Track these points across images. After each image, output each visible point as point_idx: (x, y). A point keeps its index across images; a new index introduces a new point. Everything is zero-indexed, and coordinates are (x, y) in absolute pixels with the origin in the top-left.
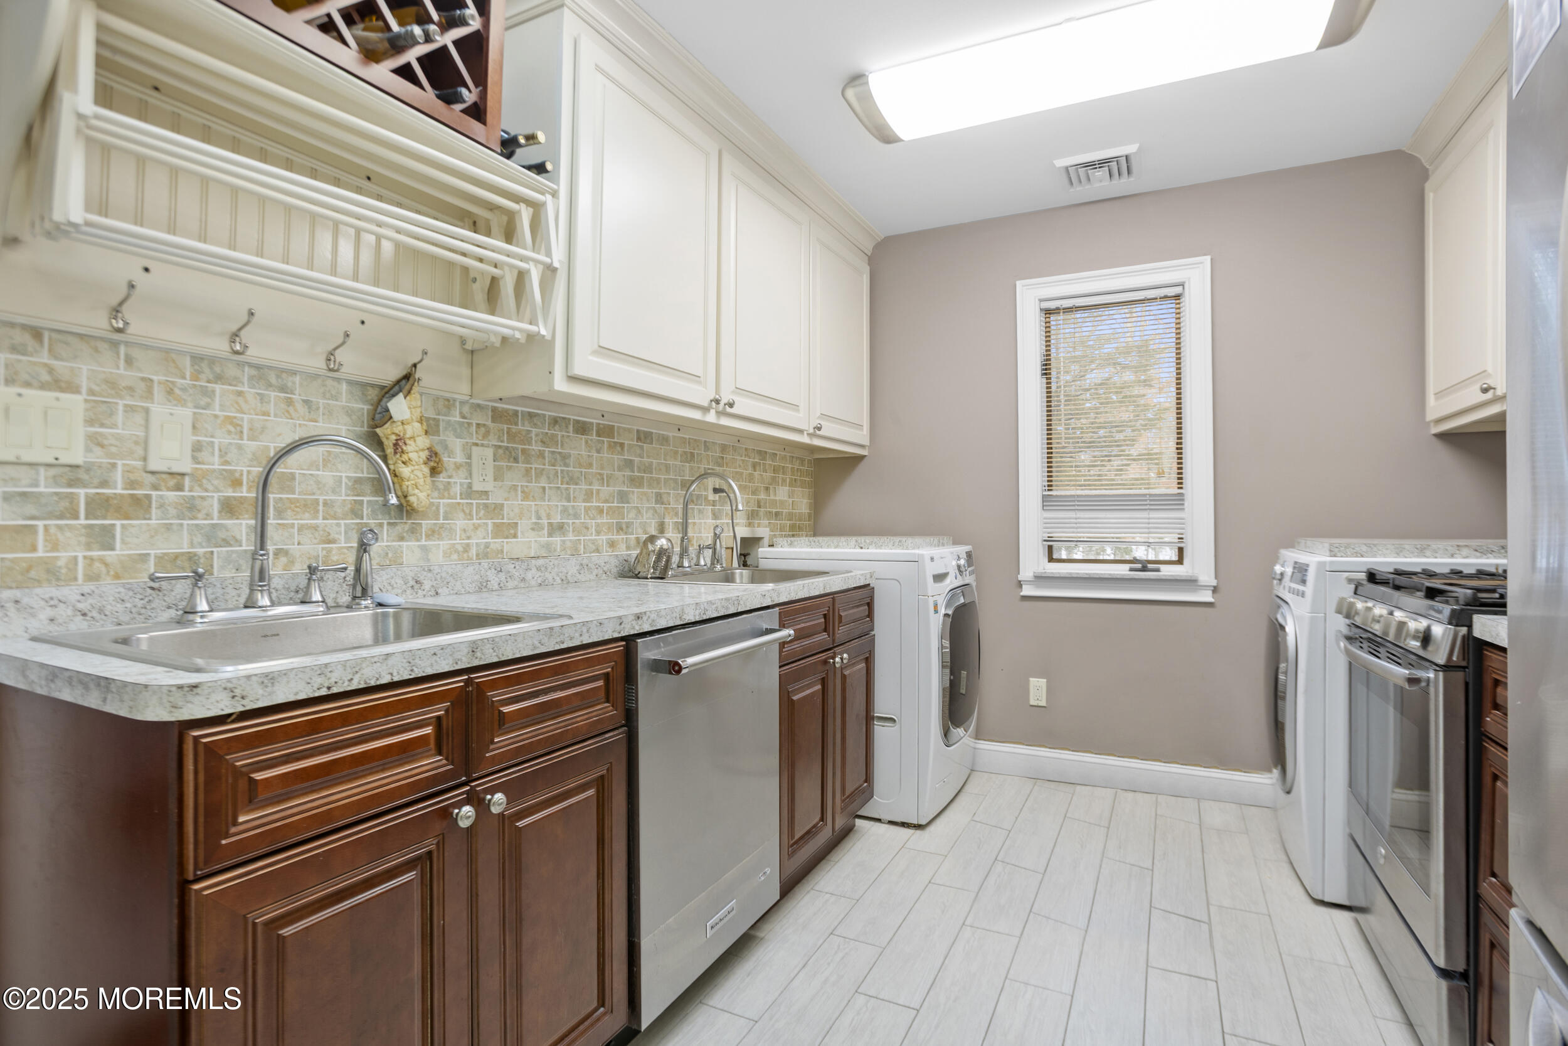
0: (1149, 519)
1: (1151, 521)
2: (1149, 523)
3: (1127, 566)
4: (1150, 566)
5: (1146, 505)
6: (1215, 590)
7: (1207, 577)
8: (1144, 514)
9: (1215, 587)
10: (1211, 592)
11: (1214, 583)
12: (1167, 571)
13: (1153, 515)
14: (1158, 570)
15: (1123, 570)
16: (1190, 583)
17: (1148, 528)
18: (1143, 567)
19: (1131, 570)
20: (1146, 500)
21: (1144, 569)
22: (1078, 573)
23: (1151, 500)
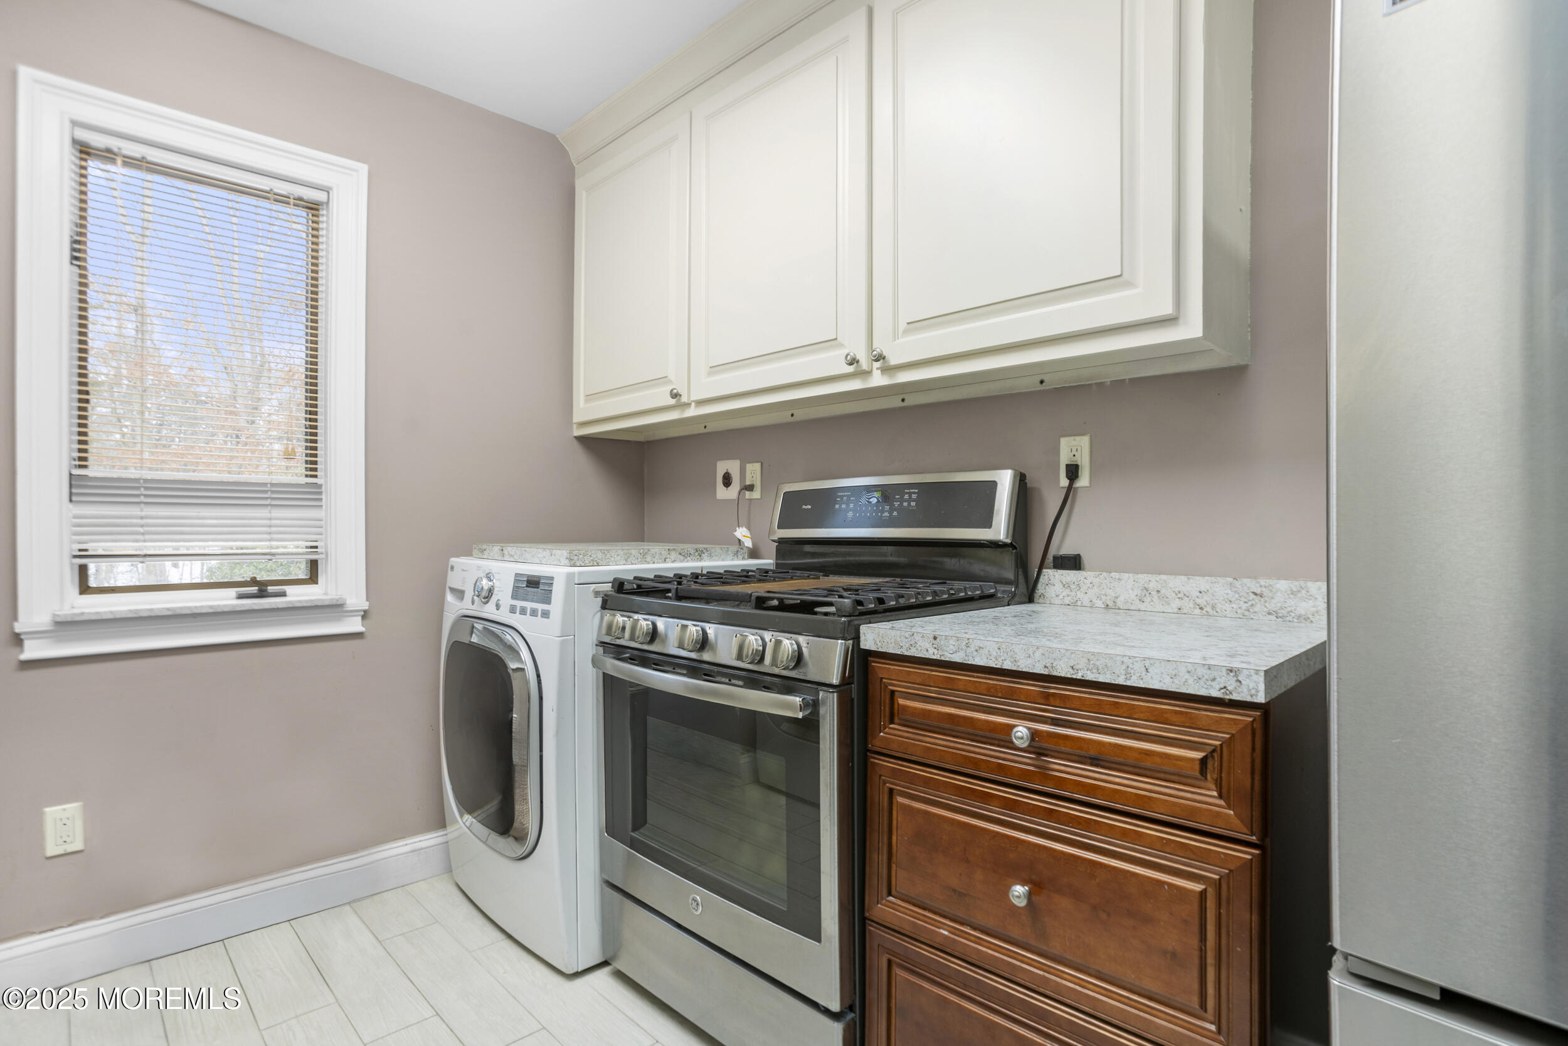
0: (270, 519)
1: (273, 522)
2: (270, 526)
3: (232, 592)
4: (271, 589)
5: (267, 498)
6: (365, 615)
7: (357, 599)
8: (263, 513)
9: (365, 611)
10: (360, 618)
11: (365, 605)
12: (297, 594)
13: (277, 513)
14: (283, 594)
15: (226, 599)
16: (335, 608)
17: (270, 533)
18: (260, 590)
19: (241, 596)
20: (266, 492)
21: (262, 594)
22: (151, 610)
23: (273, 492)
